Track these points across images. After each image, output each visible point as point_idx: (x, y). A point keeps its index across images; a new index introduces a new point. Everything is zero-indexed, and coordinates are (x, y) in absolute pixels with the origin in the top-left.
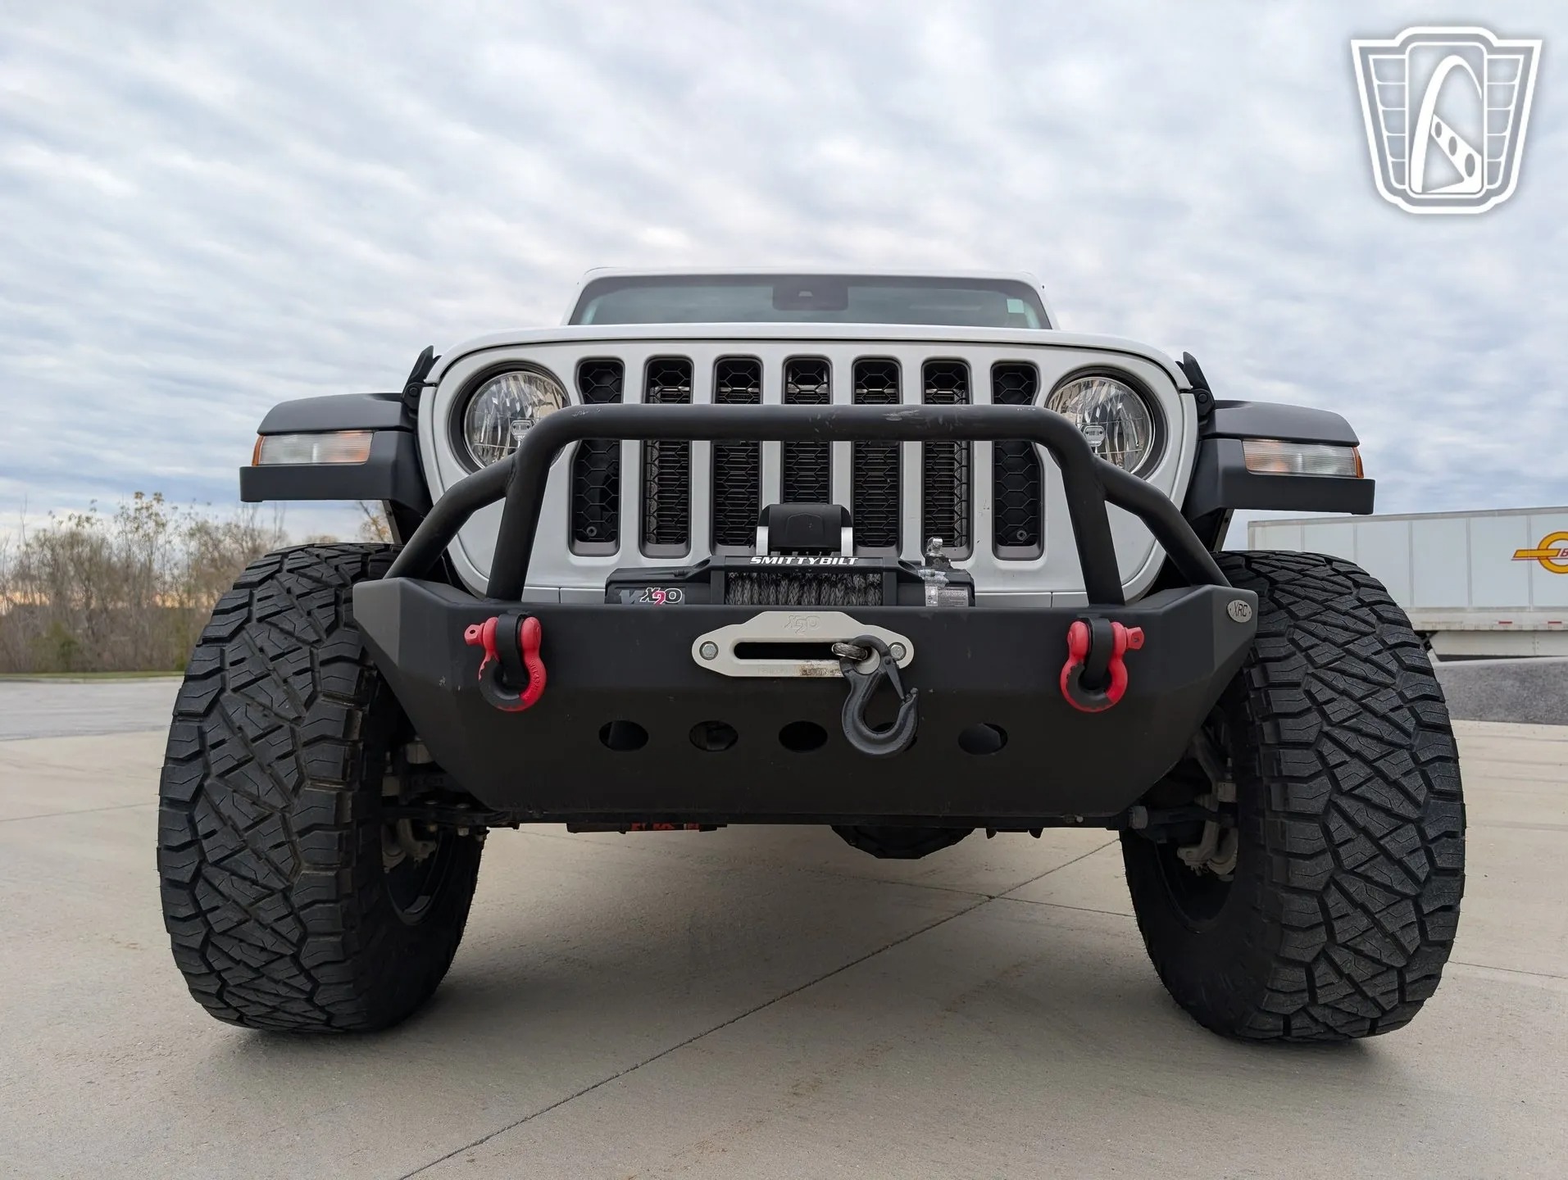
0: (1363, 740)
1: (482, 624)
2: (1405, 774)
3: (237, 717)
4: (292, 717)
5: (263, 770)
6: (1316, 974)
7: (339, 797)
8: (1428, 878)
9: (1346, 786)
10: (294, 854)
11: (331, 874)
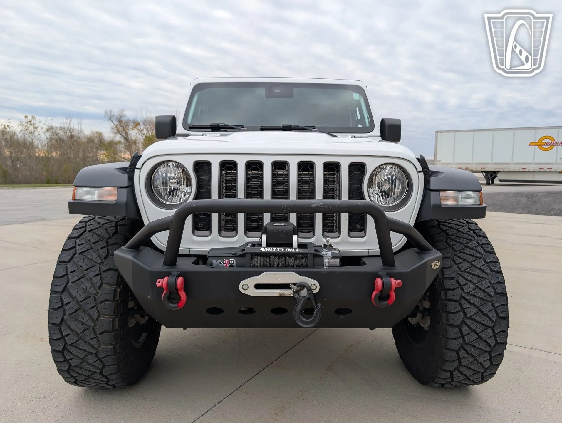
0: (476, 299)
1: (163, 279)
2: (489, 311)
3: (74, 293)
4: (94, 293)
5: (85, 313)
6: (454, 374)
7: (113, 321)
8: (494, 345)
9: (468, 316)
10: (98, 340)
11: (112, 347)
